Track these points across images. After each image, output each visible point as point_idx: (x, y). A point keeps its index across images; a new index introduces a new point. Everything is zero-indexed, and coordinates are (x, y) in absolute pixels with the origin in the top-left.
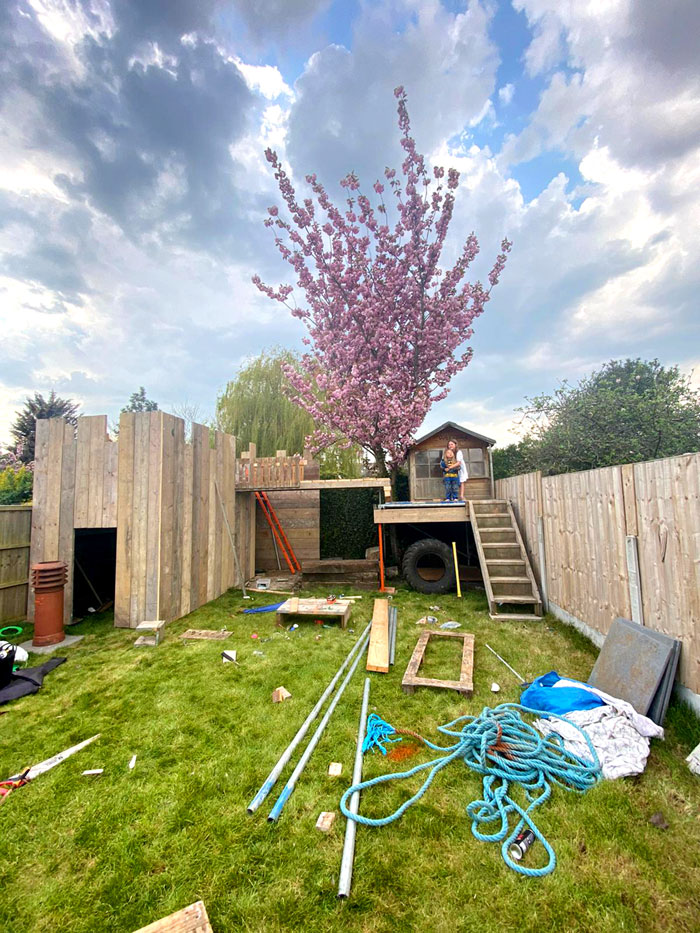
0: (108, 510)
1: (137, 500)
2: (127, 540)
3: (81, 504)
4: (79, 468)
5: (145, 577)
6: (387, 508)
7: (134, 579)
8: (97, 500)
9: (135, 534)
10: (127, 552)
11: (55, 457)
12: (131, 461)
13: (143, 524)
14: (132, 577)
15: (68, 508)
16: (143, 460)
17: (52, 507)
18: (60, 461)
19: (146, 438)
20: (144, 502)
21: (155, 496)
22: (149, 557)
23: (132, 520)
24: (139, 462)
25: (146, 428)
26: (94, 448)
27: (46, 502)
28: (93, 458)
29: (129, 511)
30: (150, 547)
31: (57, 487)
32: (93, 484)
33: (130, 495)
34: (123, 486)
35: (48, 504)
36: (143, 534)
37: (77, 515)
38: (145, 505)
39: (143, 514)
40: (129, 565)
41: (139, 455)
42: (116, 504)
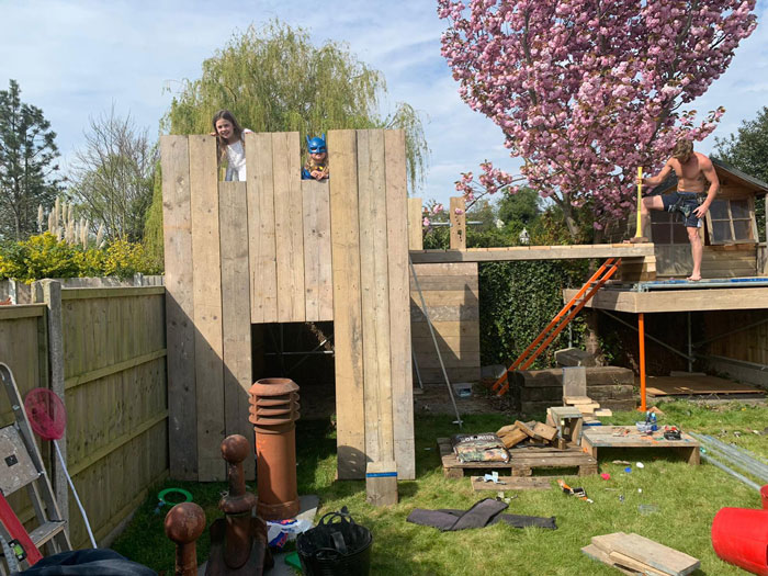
0: (315, 291)
1: (367, 275)
2: (354, 341)
3: (262, 280)
4: (254, 222)
5: (391, 397)
7: (369, 403)
8: (293, 276)
9: (368, 331)
10: (355, 361)
11: (205, 203)
12: (354, 212)
13: (381, 315)
14: (365, 399)
15: (236, 290)
16: (374, 212)
17: (204, 288)
18: (215, 210)
19: (378, 174)
20: (382, 279)
22: (395, 367)
23: (362, 308)
24: (368, 213)
25: (377, 157)
26: (281, 188)
27: (191, 280)
28: (281, 207)
29: (355, 294)
30: (395, 352)
31: (214, 255)
32: (283, 251)
33: (356, 268)
34: (340, 254)
35: (198, 283)
36: (382, 330)
37: (256, 301)
38: (383, 284)
39: (382, 301)
40: (361, 380)
41: (366, 204)
42: (329, 283)
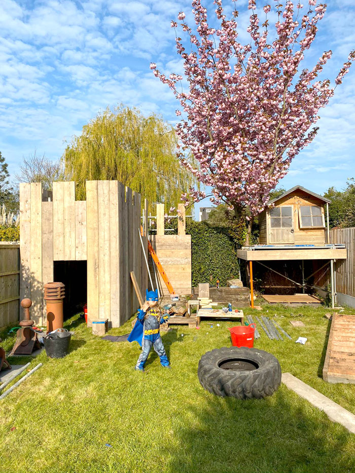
0: (80, 247)
1: (101, 241)
2: (95, 269)
3: (58, 242)
4: (55, 219)
5: (110, 293)
6: (256, 250)
7: (101, 295)
8: (71, 241)
9: (101, 264)
10: (95, 277)
11: (36, 210)
12: (96, 214)
13: (107, 258)
14: (99, 293)
15: (47, 247)
16: (105, 214)
17: (35, 245)
18: (40, 214)
19: (107, 198)
20: (107, 243)
21: (115, 239)
22: (112, 279)
23: (99, 255)
24: (102, 216)
25: (106, 192)
26: (67, 205)
27: (30, 242)
28: (67, 212)
29: (96, 249)
30: (112, 273)
31: (39, 232)
32: (67, 230)
33: (97, 238)
34: (90, 233)
35: (33, 243)
36: (107, 265)
37: (55, 251)
38: (108, 245)
39: (107, 252)
40: (98, 285)
41: (102, 211)
42: (86, 244)
